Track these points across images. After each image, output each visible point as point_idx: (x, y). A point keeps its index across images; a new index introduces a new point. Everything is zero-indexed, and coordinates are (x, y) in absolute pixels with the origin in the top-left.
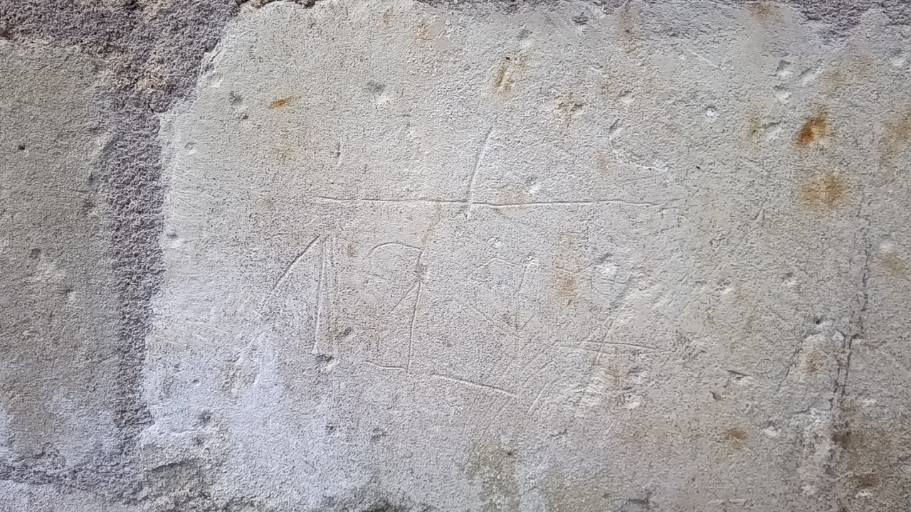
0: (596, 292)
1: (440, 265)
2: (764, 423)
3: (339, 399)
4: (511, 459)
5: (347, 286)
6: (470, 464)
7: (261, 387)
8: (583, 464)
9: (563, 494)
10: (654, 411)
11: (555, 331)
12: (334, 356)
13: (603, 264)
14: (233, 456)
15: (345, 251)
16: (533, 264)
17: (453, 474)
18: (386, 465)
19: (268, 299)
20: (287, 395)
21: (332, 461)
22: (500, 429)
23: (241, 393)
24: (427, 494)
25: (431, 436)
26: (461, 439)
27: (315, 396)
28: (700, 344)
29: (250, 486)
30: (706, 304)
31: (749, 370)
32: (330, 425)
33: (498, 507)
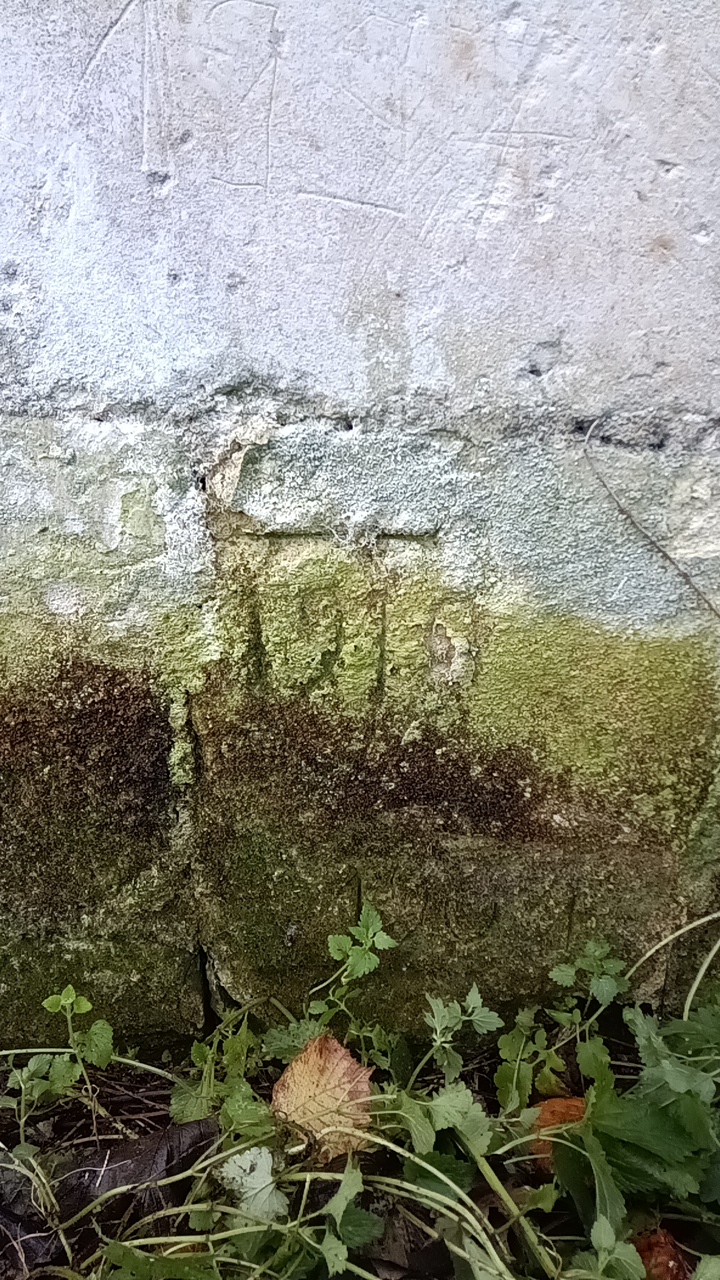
0: (501, 60)
1: (302, 30)
2: (695, 227)
3: (180, 235)
4: (401, 302)
5: (180, 69)
6: (350, 313)
7: (78, 224)
8: (486, 302)
9: (461, 343)
10: (569, 223)
11: (451, 118)
12: (170, 174)
13: (508, 20)
14: (52, 324)
15: (174, 14)
16: (422, 22)
17: (330, 328)
18: (248, 322)
19: (77, 93)
20: (114, 233)
21: (180, 323)
22: (385, 262)
23: (55, 232)
24: (301, 357)
25: (302, 278)
26: (338, 280)
27: (149, 234)
28: (624, 126)
29: (78, 363)
30: (632, 69)
31: (680, 157)
32: (173, 272)
33: (386, 366)
